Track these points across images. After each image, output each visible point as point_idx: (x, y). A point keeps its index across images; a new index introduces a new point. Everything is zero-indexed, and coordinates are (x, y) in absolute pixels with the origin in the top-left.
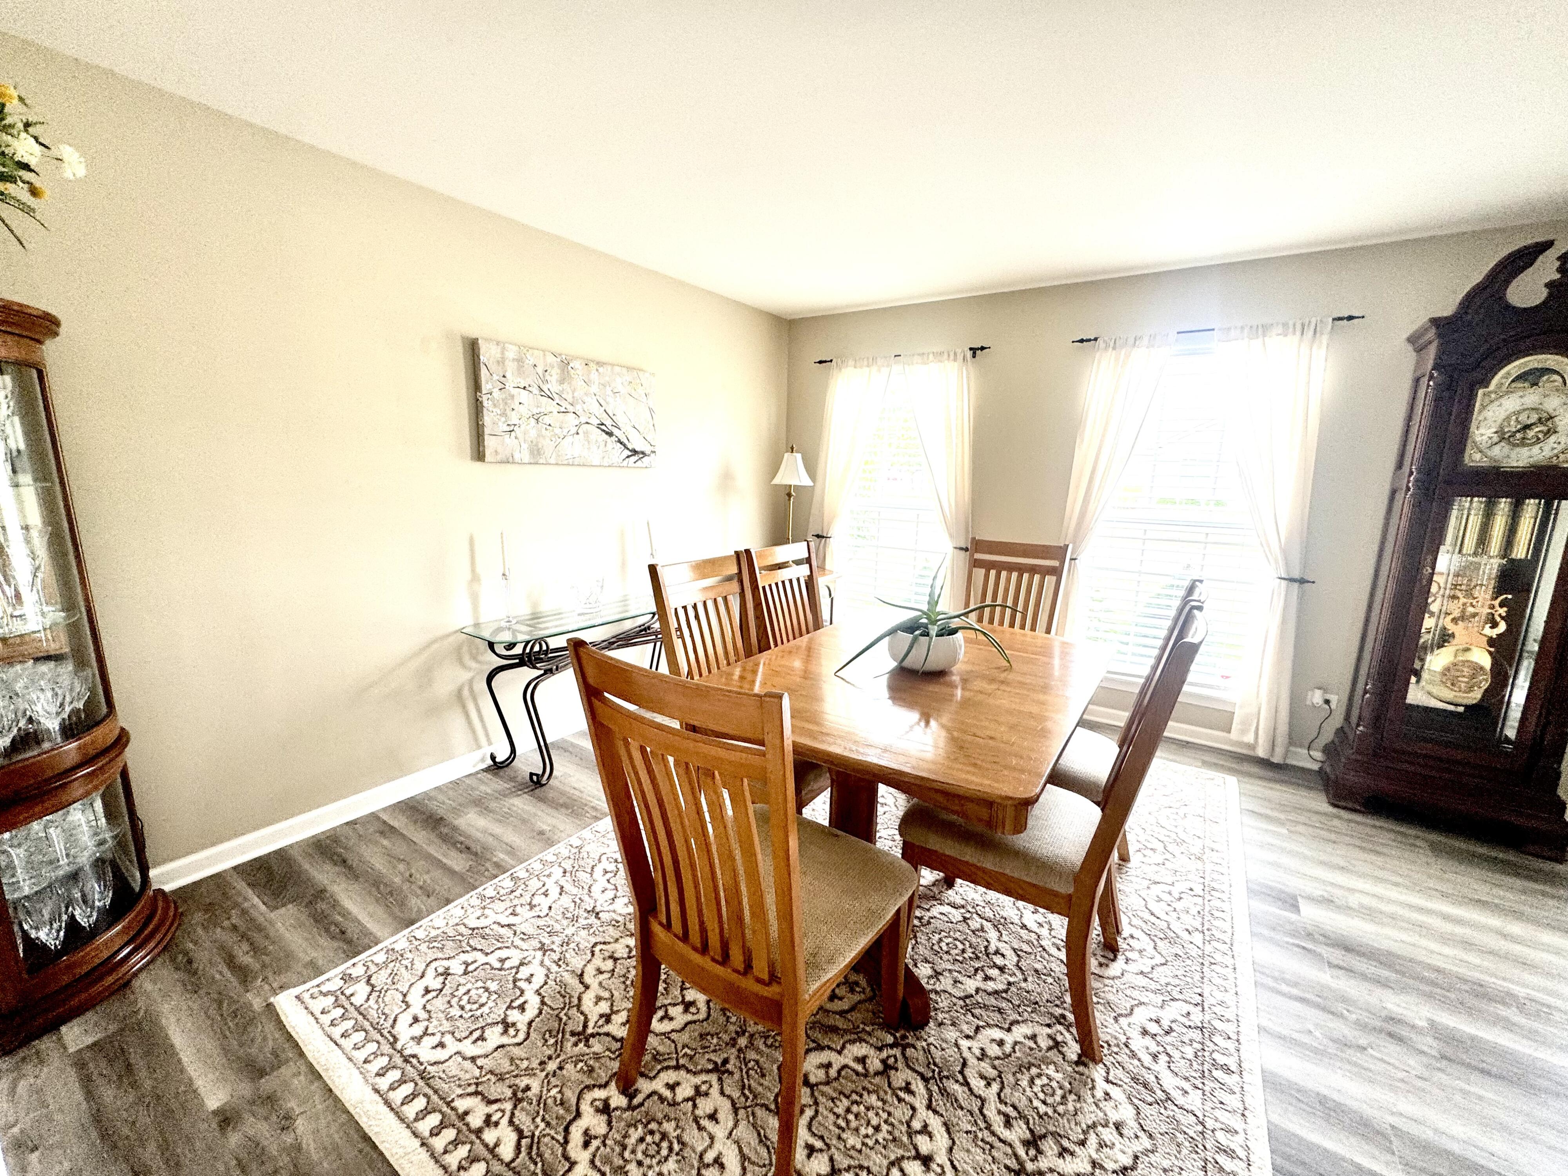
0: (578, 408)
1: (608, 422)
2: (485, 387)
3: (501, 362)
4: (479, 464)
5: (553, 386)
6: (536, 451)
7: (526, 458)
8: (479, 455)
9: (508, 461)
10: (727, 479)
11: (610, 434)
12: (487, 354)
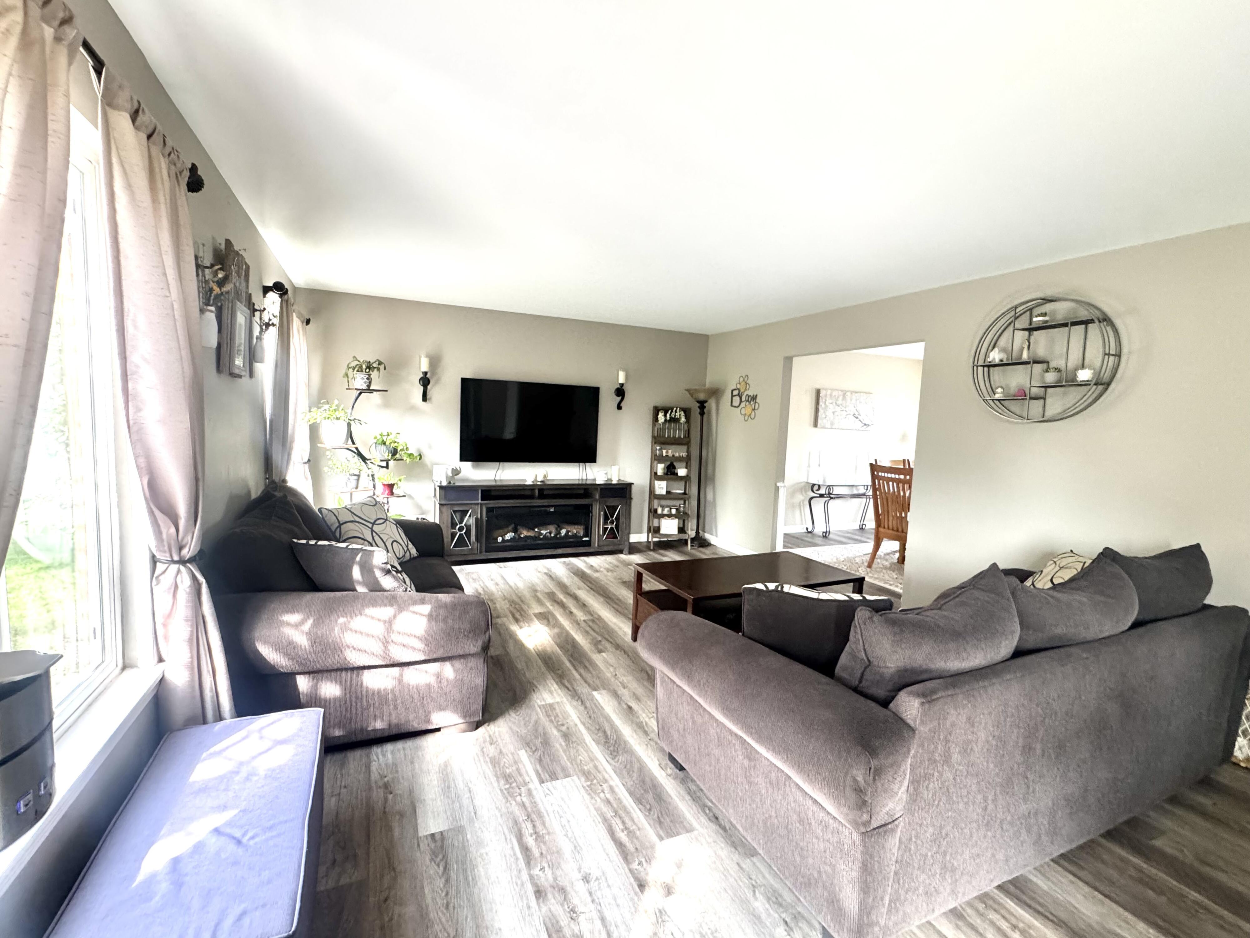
0: (847, 409)
1: (857, 413)
2: (821, 403)
3: (826, 396)
4: (815, 429)
5: (839, 402)
6: (832, 424)
7: (829, 427)
8: (815, 425)
9: (824, 428)
10: (904, 437)
11: (857, 418)
12: (822, 394)
